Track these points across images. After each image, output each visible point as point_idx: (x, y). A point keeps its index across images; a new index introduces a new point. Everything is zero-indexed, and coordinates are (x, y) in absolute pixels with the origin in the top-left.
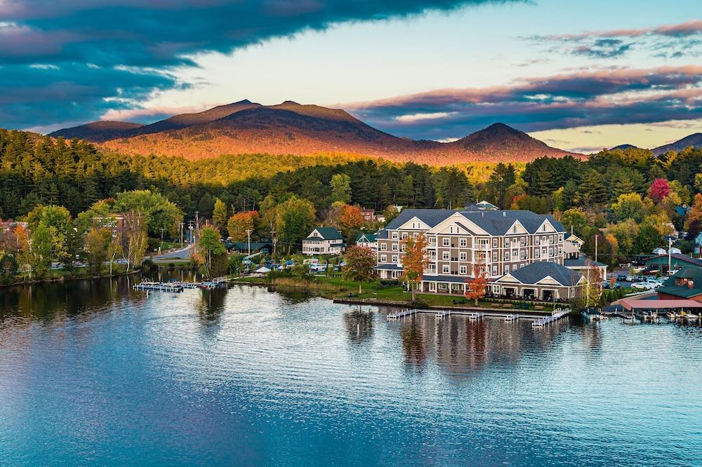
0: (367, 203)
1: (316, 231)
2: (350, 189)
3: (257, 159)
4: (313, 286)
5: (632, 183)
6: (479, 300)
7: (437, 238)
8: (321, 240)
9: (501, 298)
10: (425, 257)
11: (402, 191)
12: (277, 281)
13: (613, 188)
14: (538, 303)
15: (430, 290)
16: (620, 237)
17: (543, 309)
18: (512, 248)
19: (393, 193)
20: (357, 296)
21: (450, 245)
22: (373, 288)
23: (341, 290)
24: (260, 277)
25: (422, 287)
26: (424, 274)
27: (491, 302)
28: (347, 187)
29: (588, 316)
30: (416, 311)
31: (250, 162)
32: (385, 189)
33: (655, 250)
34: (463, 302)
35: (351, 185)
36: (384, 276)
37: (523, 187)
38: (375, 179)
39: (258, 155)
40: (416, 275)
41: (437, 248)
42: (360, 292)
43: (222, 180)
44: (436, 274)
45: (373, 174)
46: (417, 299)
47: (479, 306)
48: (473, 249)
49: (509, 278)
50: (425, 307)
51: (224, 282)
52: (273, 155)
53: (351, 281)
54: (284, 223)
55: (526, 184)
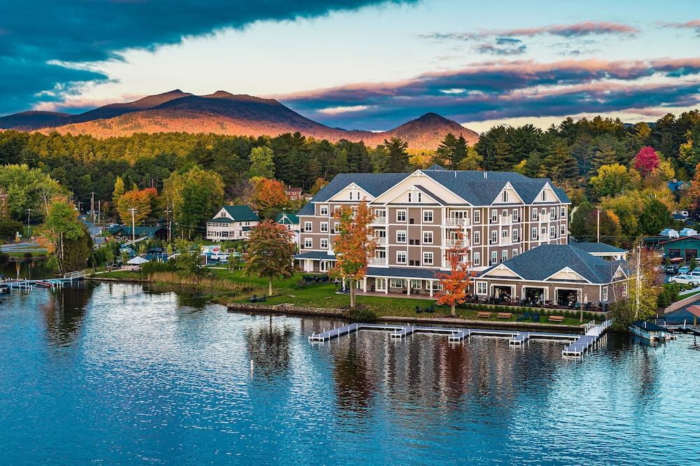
0: (294, 180)
1: (223, 210)
2: (273, 164)
3: (174, 137)
4: (205, 283)
5: (614, 153)
6: (459, 307)
7: (387, 210)
8: (231, 221)
9: (491, 303)
10: (370, 238)
11: (334, 166)
12: (155, 276)
13: (591, 158)
14: (552, 310)
15: (377, 290)
16: (621, 213)
17: (563, 322)
18: (500, 224)
19: (324, 169)
20: (263, 300)
21: (407, 220)
22: (292, 286)
23: (245, 290)
24: (133, 271)
25: (364, 285)
26: (369, 266)
27: (475, 308)
28: (269, 162)
29: (645, 335)
30: (357, 326)
31: (165, 141)
32: (315, 164)
33: (663, 232)
34: (431, 309)
35: (274, 160)
36: (308, 267)
37: (477, 161)
38: (301, 153)
39: (177, 134)
40: (357, 267)
41: (387, 225)
42: (270, 294)
43: (130, 158)
44: (387, 266)
45: (300, 147)
46: (358, 305)
47: (458, 317)
48: (444, 226)
49: (503, 271)
50: (371, 319)
51: (81, 279)
52: (193, 134)
53: (256, 276)
54: (182, 200)
55: (481, 158)
